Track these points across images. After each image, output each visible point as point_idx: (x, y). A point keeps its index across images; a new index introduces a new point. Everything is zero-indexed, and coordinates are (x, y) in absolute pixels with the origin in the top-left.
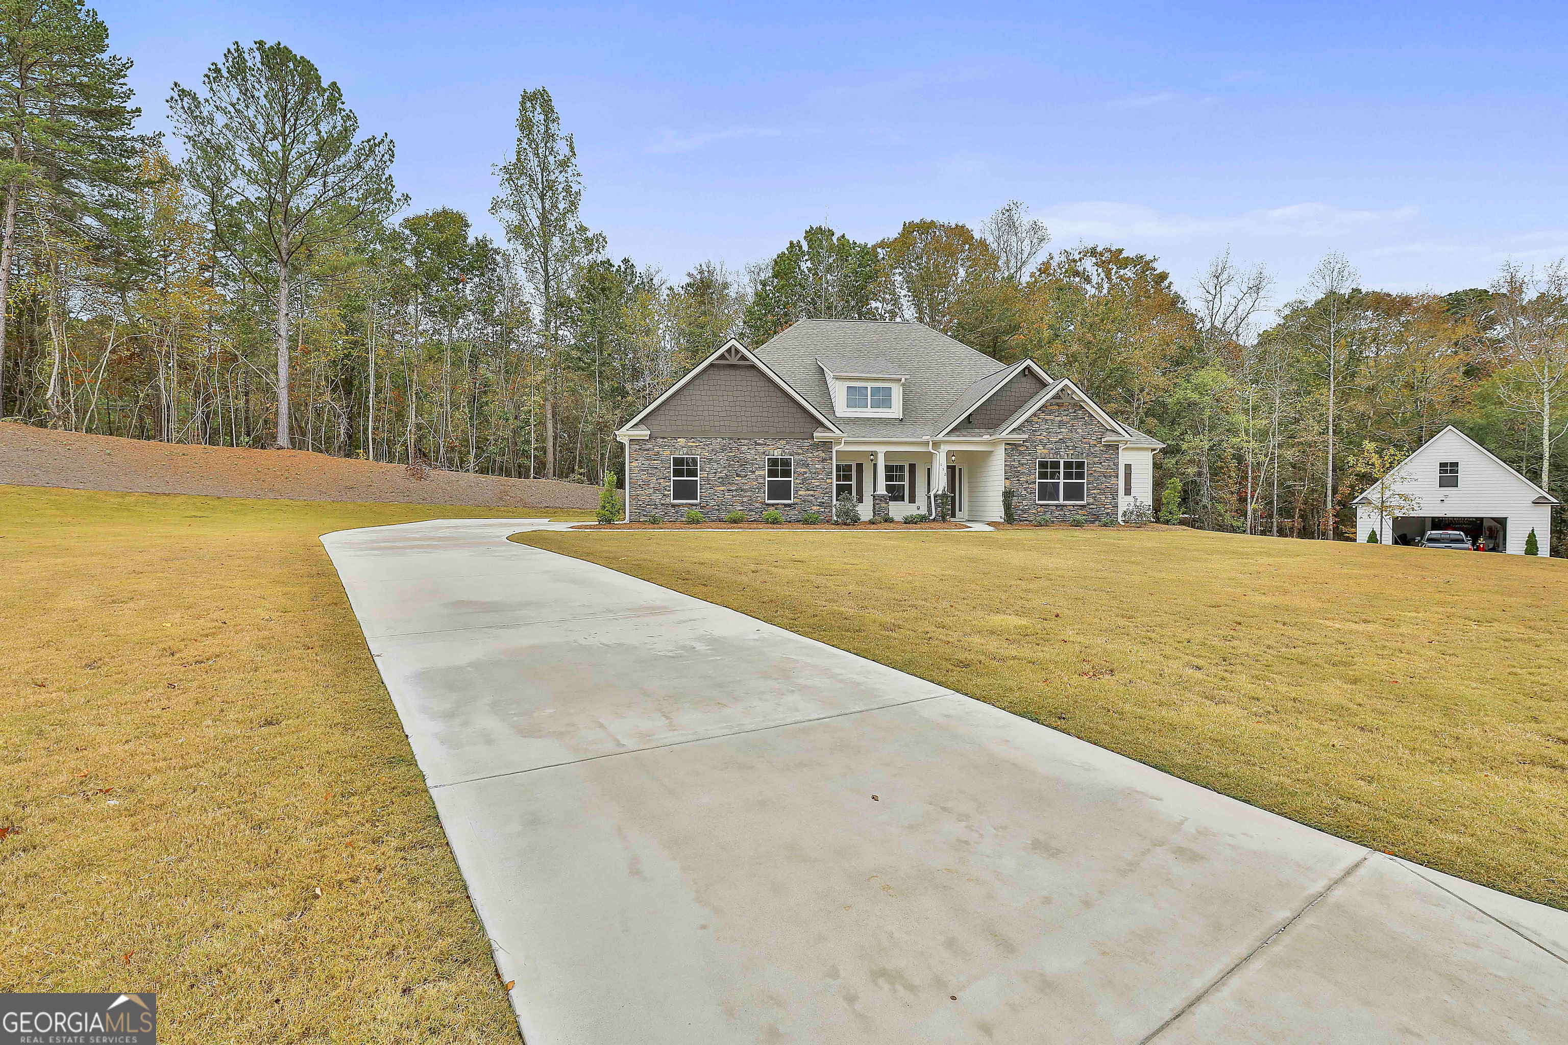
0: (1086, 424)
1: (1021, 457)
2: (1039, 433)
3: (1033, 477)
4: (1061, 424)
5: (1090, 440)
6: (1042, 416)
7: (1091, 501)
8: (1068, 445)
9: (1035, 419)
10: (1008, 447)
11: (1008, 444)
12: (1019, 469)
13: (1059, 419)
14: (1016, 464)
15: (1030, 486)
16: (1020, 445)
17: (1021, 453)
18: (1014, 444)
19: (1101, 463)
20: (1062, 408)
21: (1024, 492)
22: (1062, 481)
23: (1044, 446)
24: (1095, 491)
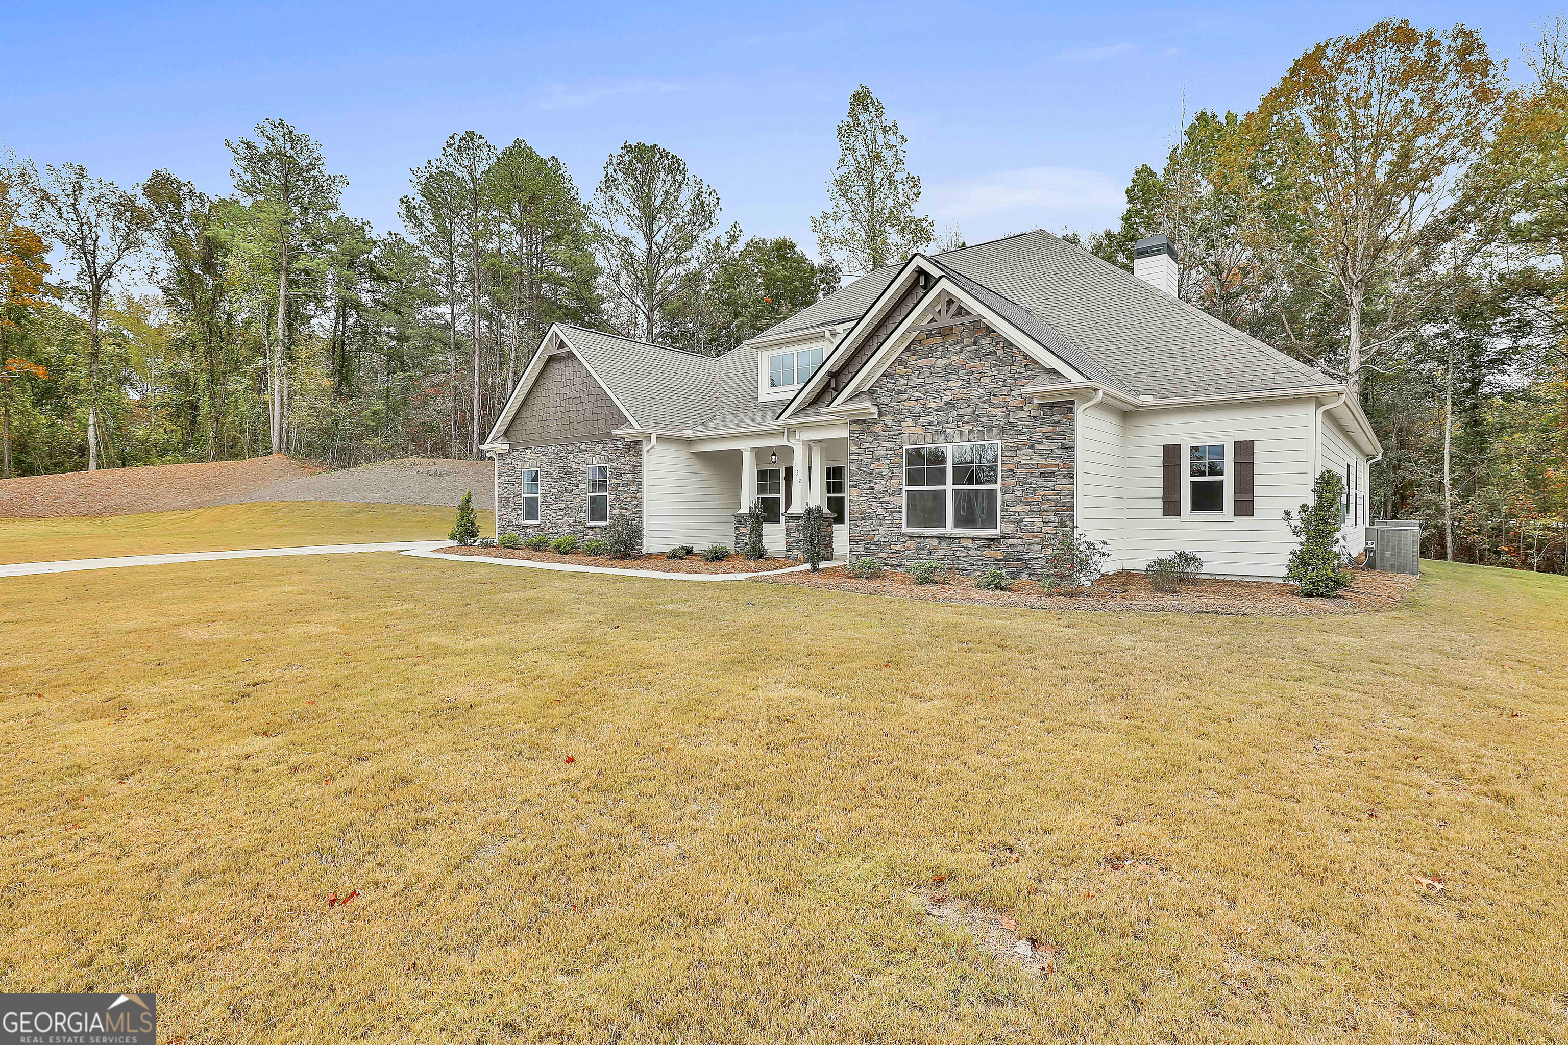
0: (1000, 364)
1: (876, 444)
2: (906, 396)
3: (895, 481)
4: (948, 371)
5: (1008, 399)
6: (912, 361)
7: (1010, 529)
8: (961, 412)
9: (901, 370)
10: (856, 427)
11: (854, 422)
12: (872, 467)
13: (943, 362)
14: (867, 458)
15: (891, 499)
16: (874, 423)
17: (876, 437)
18: (864, 421)
19: (1032, 446)
20: (950, 340)
21: (881, 511)
22: (949, 488)
23: (916, 418)
24: (1018, 509)
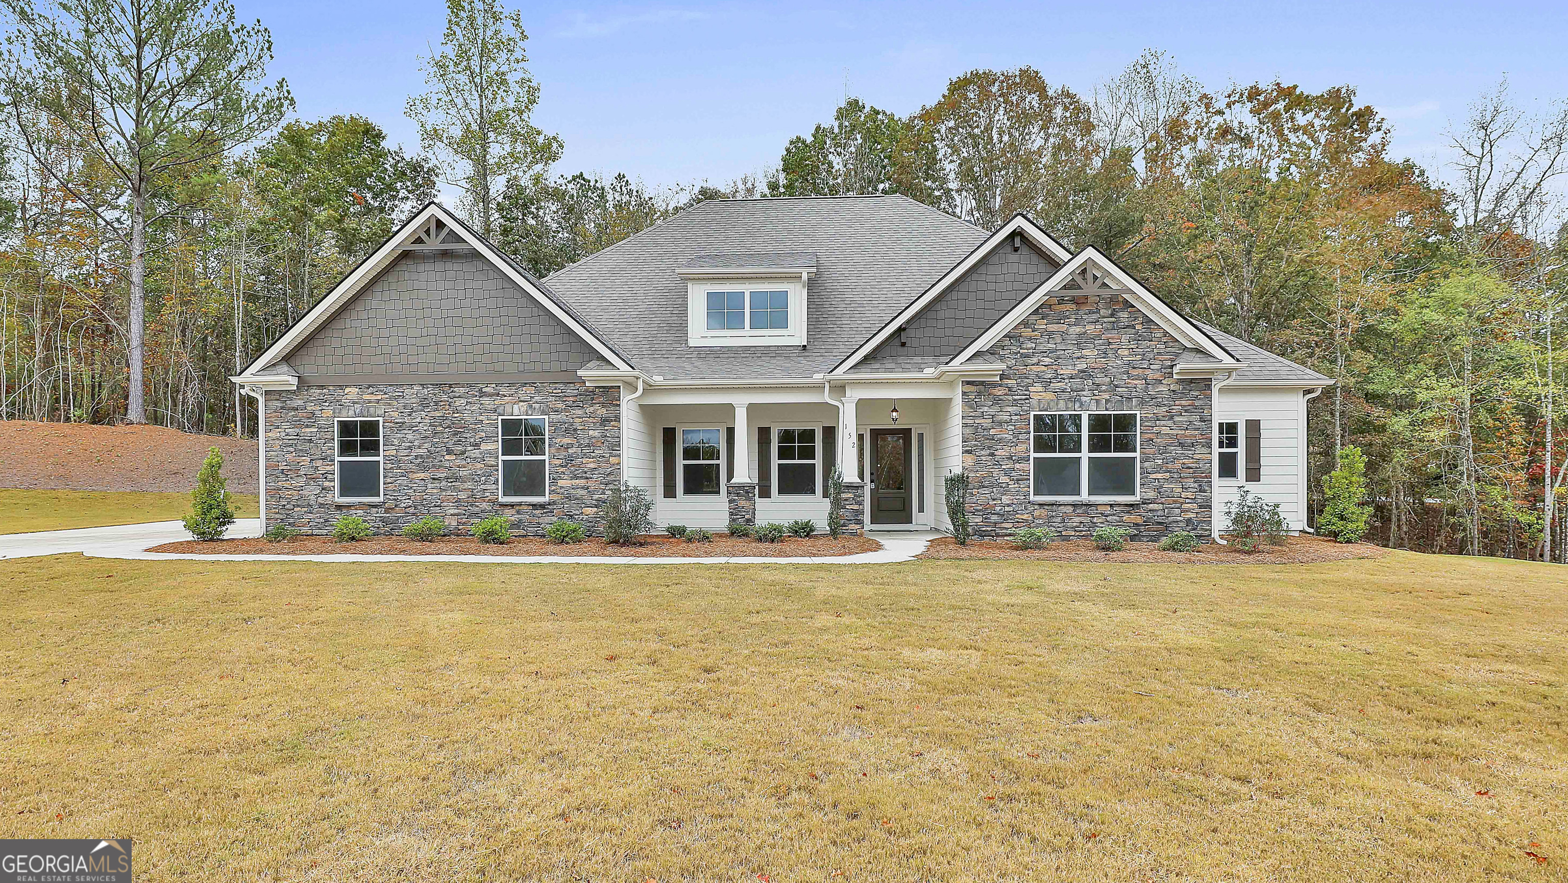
0: (1139, 338)
1: (997, 408)
2: (1035, 360)
3: (1021, 447)
4: (1082, 341)
5: (1147, 372)
6: (1041, 325)
7: (1151, 495)
8: (1097, 381)
9: (1027, 332)
10: (968, 388)
11: (968, 383)
12: (992, 432)
13: (1078, 329)
14: (986, 423)
15: (1017, 466)
16: (994, 385)
17: (997, 401)
18: (982, 383)
19: (1171, 418)
20: (1085, 308)
21: (1004, 479)
22: (1085, 455)
23: (1047, 384)
24: (1159, 476)
